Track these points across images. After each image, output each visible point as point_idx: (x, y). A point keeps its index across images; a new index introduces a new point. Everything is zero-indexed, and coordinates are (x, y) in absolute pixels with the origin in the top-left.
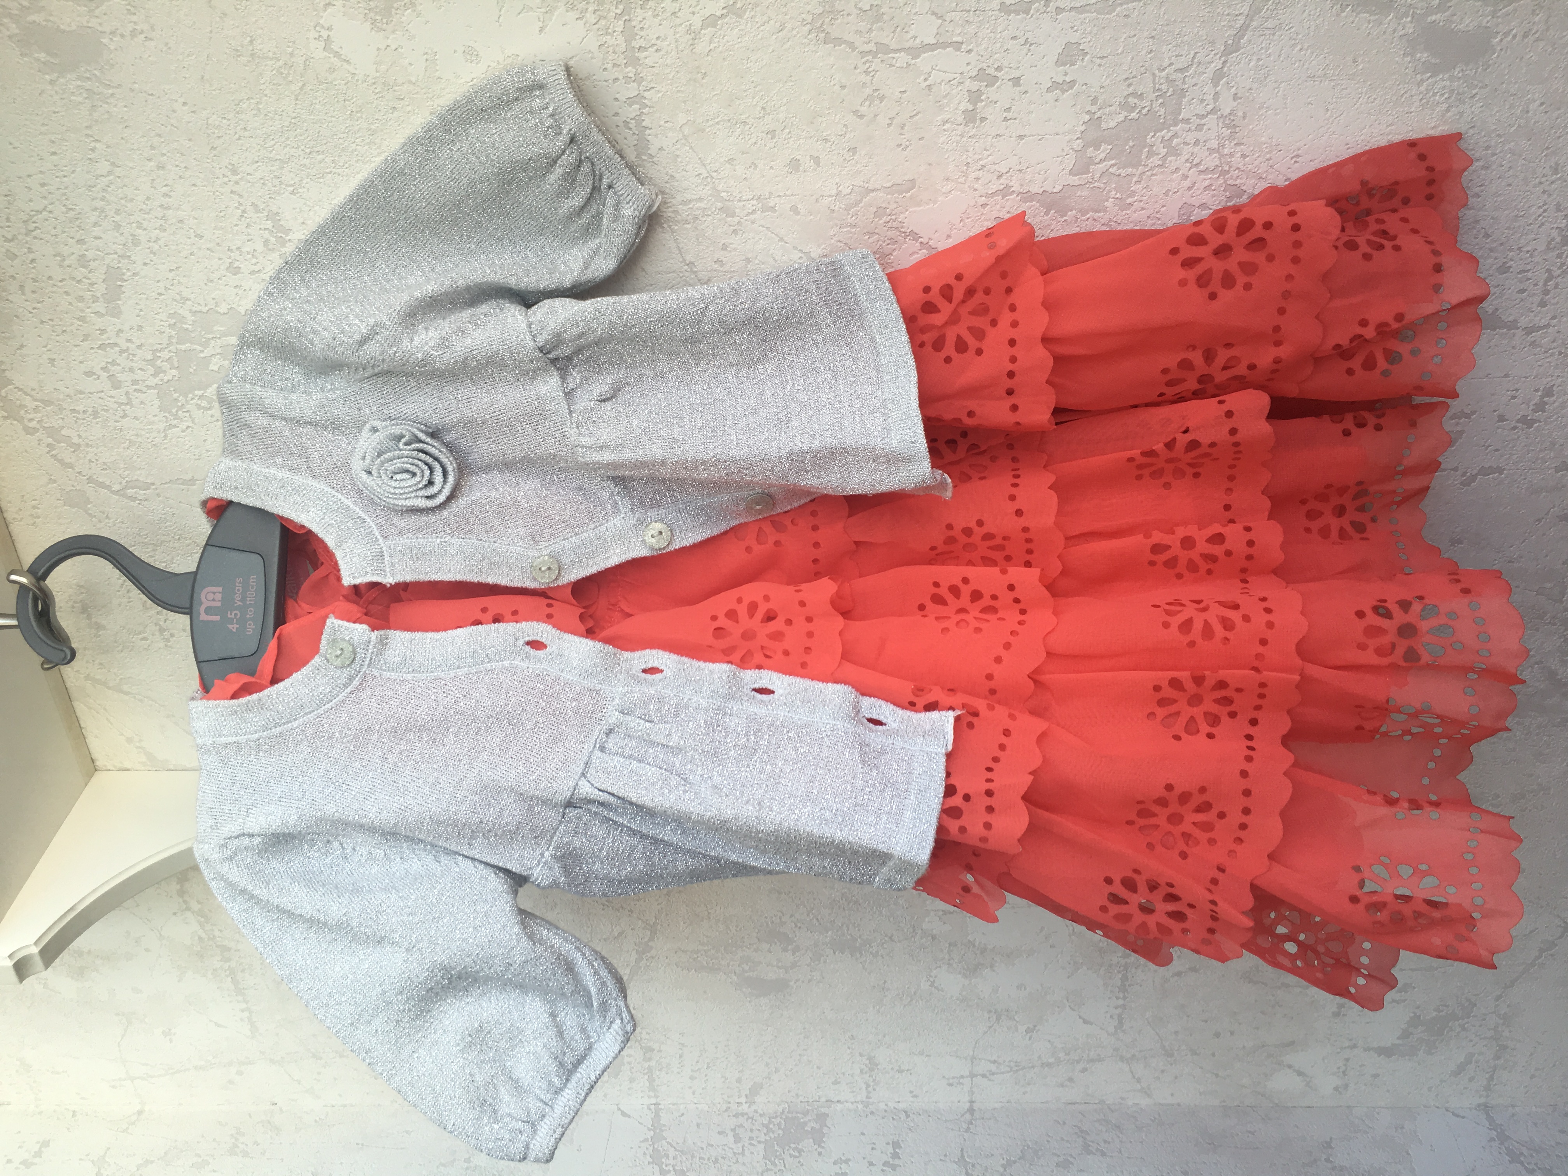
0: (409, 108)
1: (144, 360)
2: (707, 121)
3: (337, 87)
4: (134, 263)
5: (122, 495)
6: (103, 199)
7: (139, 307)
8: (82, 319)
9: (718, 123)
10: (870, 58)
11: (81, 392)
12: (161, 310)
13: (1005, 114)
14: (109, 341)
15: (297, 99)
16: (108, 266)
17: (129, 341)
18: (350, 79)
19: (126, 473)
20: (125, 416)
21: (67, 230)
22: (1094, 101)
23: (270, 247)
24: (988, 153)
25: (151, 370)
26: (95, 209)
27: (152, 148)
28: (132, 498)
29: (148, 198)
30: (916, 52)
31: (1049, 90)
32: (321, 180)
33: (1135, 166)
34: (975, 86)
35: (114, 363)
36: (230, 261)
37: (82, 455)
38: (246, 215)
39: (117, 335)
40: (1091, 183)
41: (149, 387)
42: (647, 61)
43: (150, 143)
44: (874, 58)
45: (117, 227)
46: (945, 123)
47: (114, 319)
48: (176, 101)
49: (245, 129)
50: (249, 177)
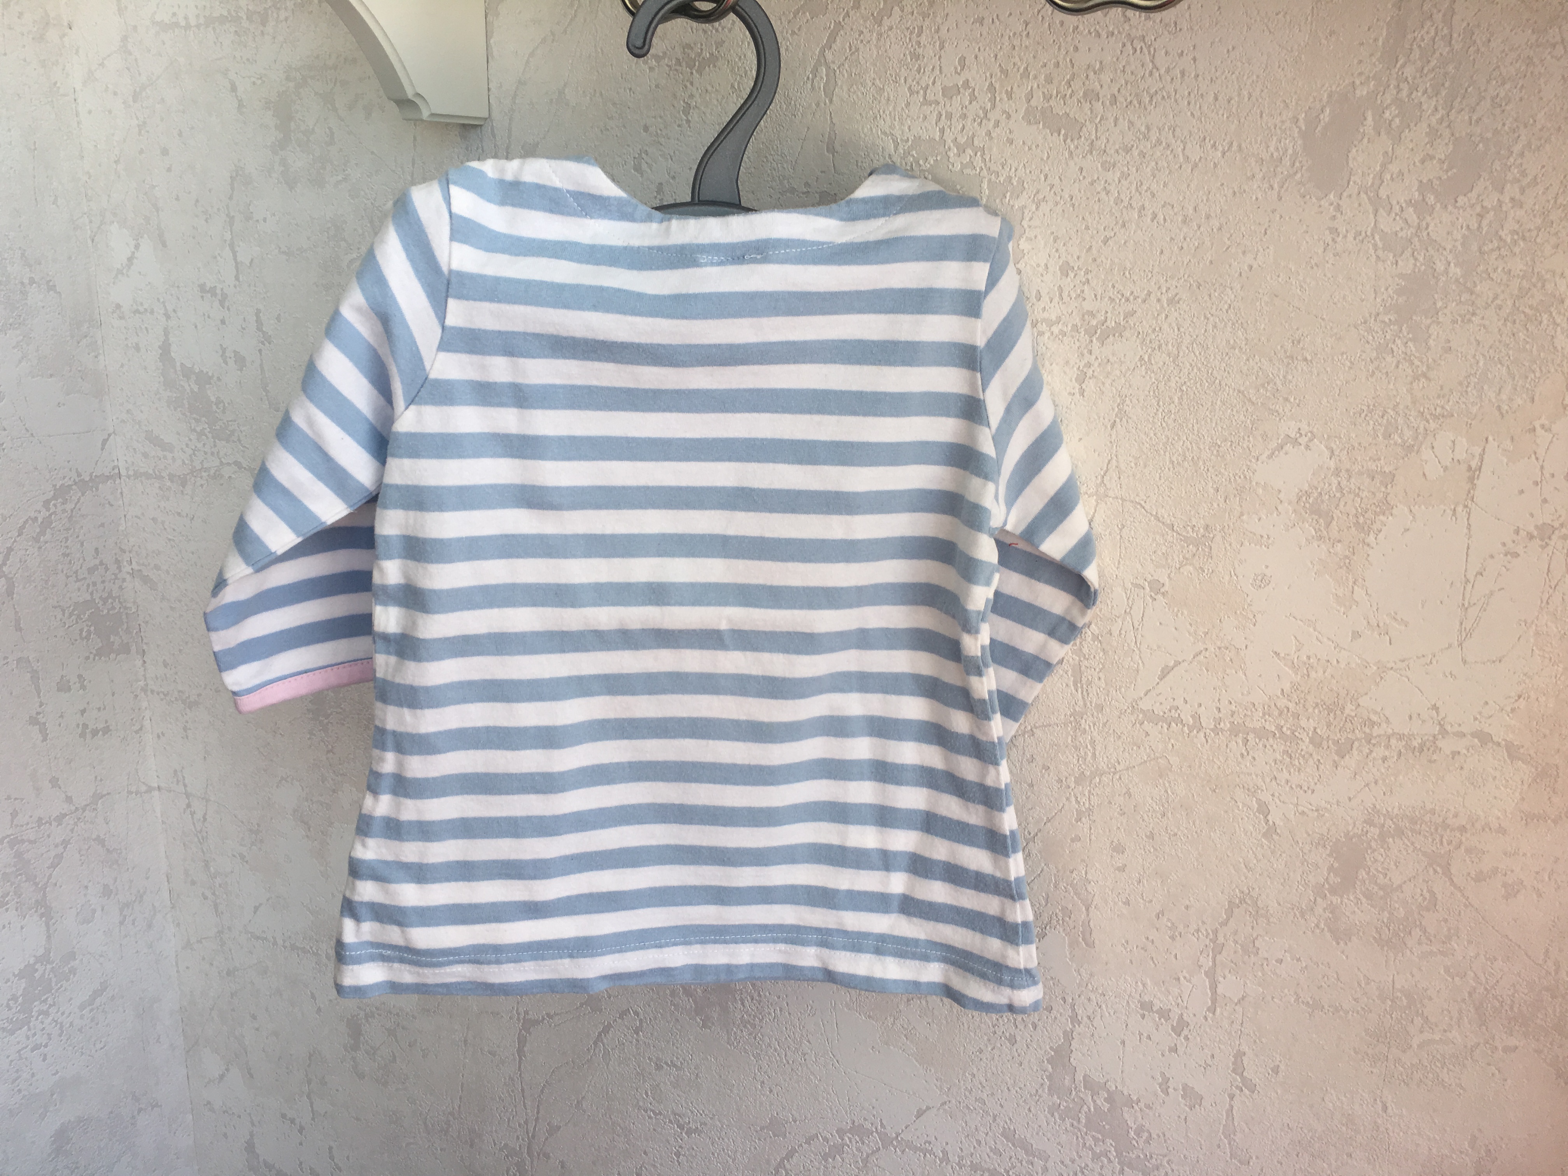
0: (1215, 505)
1: (974, 136)
2: (1170, 782)
3: (1246, 438)
4: (1083, 157)
5: (818, 60)
6: (1159, 142)
7: (1034, 147)
8: (1026, 73)
9: (1165, 791)
10: (1211, 936)
11: (942, 47)
12: (1028, 172)
13: (1145, 1035)
14: (998, 99)
15: (1239, 391)
16: (1083, 125)
17: (997, 124)
18: (1253, 454)
19: (845, 73)
20: (911, 92)
21: (1129, 87)
22: (1148, 1107)
23: (1086, 317)
24: (1112, 1013)
25: (962, 140)
26: (1148, 128)
27: (1208, 217)
28: (815, 71)
29: (1153, 195)
30: (1211, 974)
31: (1163, 1074)
32: (1152, 393)
33: (1086, 1126)
34: (1175, 1017)
35: (973, 98)
36: (1076, 268)
37: (868, 24)
38: (1123, 300)
39: (1004, 112)
40: (1075, 1089)
41: (942, 131)
42: (1234, 743)
43: (1213, 215)
44: (1211, 940)
45: (1128, 150)
46: (1144, 985)
47: (1022, 113)
48: (1255, 259)
49: (1215, 327)
50: (1164, 316)
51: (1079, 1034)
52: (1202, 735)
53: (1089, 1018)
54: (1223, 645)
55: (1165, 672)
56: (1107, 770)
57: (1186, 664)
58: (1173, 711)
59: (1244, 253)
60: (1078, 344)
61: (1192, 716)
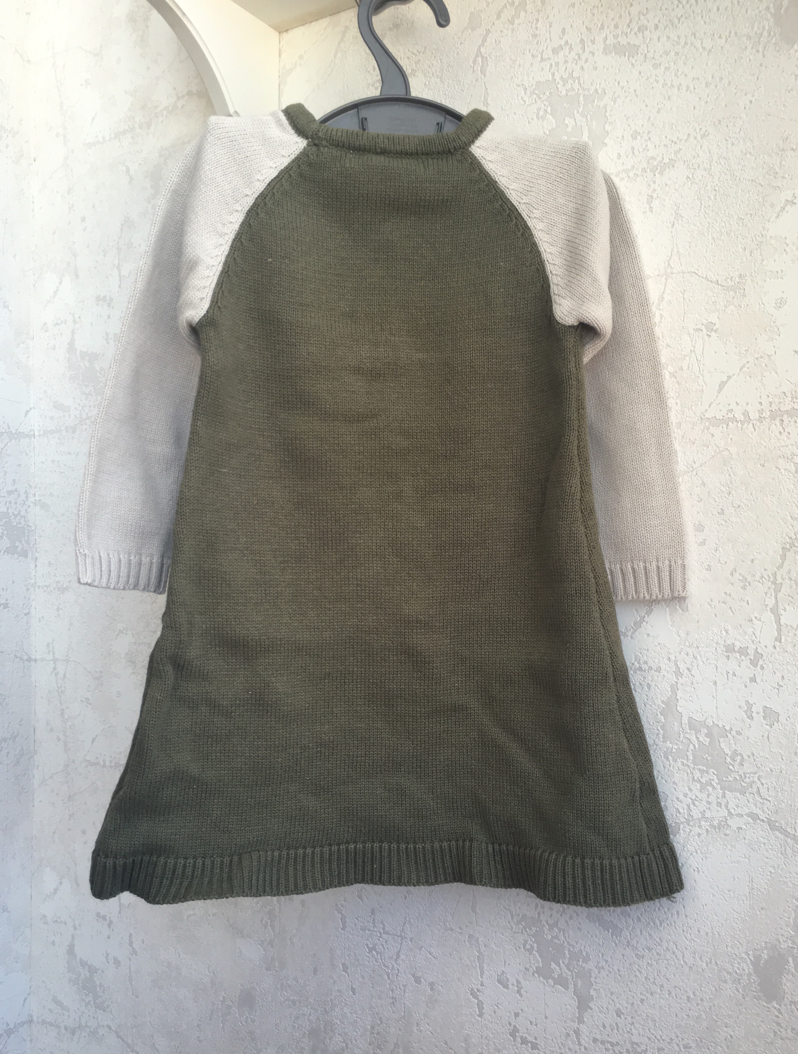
0: (744, 259)
1: (573, 71)
2: (732, 468)
3: (760, 209)
4: (641, 65)
5: (477, 54)
6: (686, 43)
7: (610, 68)
8: (602, 27)
9: (730, 475)
10: (772, 579)
11: (550, 26)
12: (607, 83)
13: (731, 672)
14: (586, 46)
15: (752, 181)
16: (639, 46)
17: (586, 61)
18: (766, 218)
19: (493, 58)
20: (533, 56)
21: (665, 17)
22: (739, 733)
23: (650, 161)
24: (705, 662)
25: (565, 76)
26: (679, 37)
27: (721, 79)
28: (475, 61)
29: (686, 75)
30: (775, 611)
31: (747, 702)
32: (696, 198)
33: (694, 763)
34: (751, 651)
35: (571, 49)
36: (641, 133)
37: (506, 25)
38: (673, 144)
39: (591, 52)
40: (683, 732)
41: (553, 74)
42: (774, 425)
43: (723, 77)
44: (772, 582)
45: (667, 53)
46: (727, 632)
47: (602, 50)
48: (753, 96)
49: (733, 144)
50: (699, 147)
51: (682, 685)
52: (751, 425)
53: (688, 669)
54: (759, 356)
55: (722, 385)
56: (687, 470)
57: (735, 376)
58: (729, 414)
59: (746, 94)
60: (645, 179)
61: (743, 414)
